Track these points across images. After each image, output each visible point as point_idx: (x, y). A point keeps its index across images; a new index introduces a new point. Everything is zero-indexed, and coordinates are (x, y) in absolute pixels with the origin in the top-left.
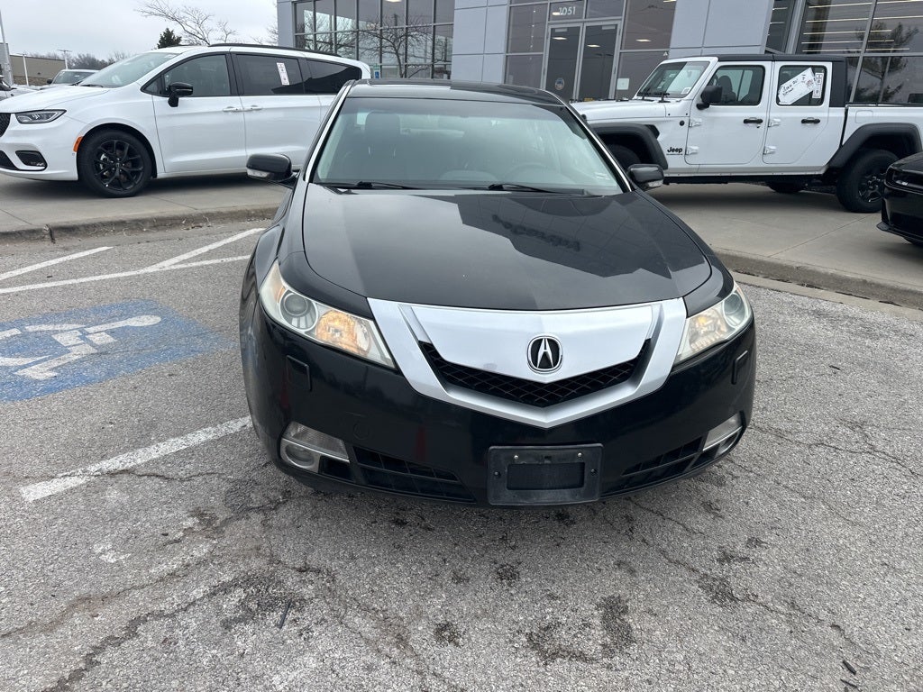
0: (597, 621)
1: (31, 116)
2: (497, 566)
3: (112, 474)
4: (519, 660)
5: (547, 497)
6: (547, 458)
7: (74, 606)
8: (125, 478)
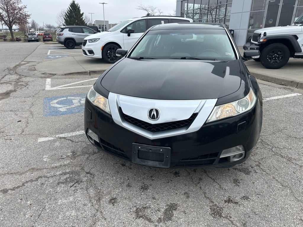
0: (163, 210)
1: (92, 41)
2: (143, 184)
3: (61, 138)
4: (128, 215)
5: (151, 163)
6: (150, 149)
7: (30, 170)
8: (63, 139)
